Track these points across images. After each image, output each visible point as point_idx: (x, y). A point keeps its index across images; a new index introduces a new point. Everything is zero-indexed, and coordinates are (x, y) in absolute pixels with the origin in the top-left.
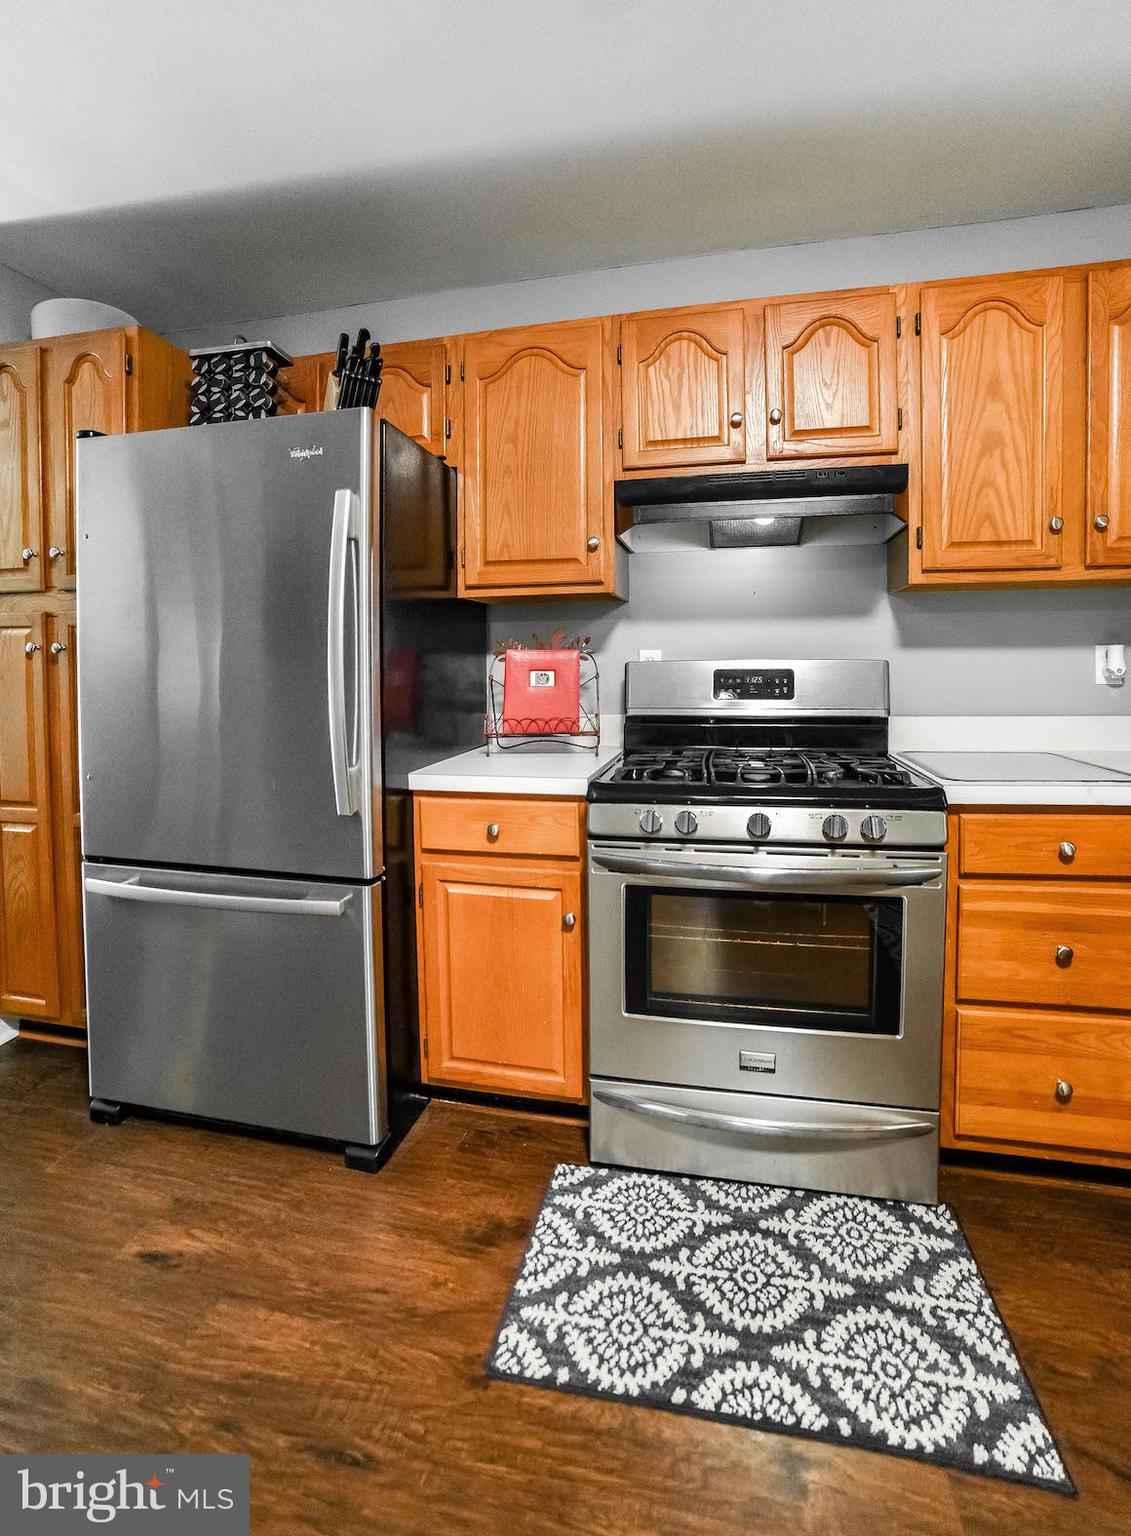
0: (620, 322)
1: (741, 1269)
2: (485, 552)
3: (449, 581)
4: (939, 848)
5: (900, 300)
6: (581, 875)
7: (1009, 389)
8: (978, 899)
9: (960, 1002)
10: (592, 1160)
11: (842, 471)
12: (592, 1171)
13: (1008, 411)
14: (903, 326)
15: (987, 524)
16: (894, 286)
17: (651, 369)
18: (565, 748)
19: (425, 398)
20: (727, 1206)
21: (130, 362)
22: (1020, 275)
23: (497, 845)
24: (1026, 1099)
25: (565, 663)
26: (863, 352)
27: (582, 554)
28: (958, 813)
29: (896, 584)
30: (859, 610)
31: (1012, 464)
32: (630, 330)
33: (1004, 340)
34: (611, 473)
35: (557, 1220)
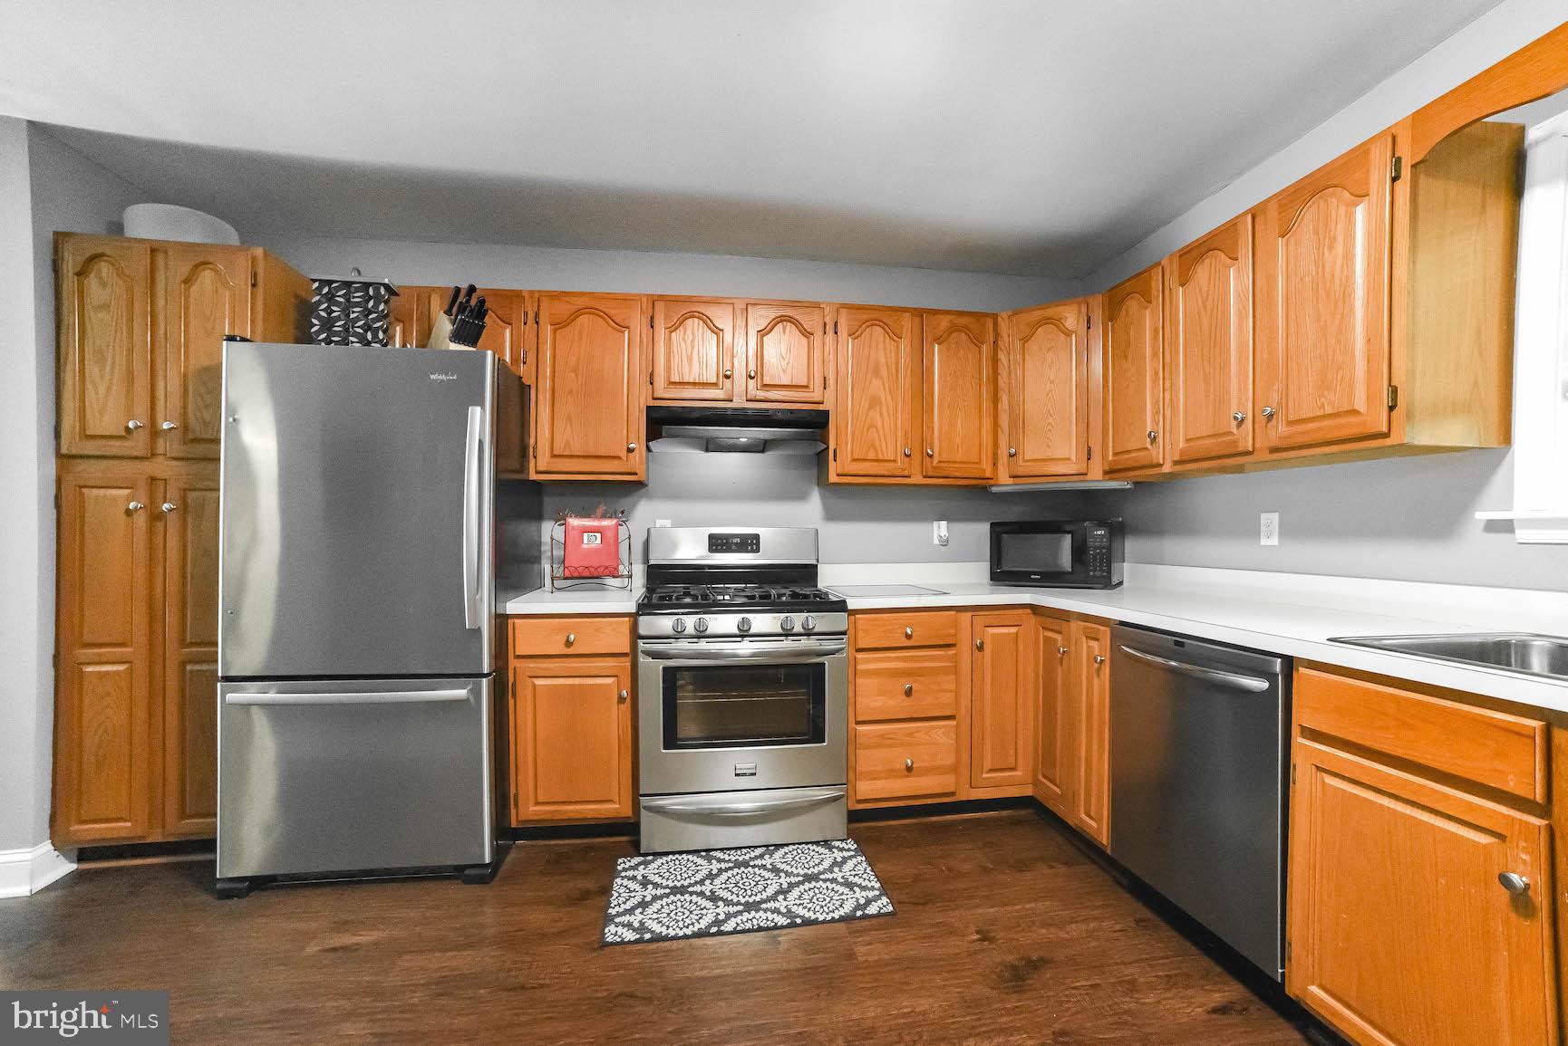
0: (654, 300)
1: (741, 882)
2: (552, 449)
3: (523, 468)
4: (844, 633)
5: (826, 312)
6: (631, 665)
7: (884, 373)
8: (867, 662)
9: (858, 723)
10: (642, 852)
11: (791, 411)
12: (643, 859)
13: (883, 383)
14: (828, 327)
15: (872, 450)
16: (823, 303)
17: (674, 334)
18: (602, 587)
19: (508, 332)
20: (730, 860)
21: (255, 275)
22: (891, 309)
23: (572, 648)
24: (891, 773)
25: (608, 527)
26: (804, 340)
27: (623, 454)
28: (854, 615)
29: (822, 480)
30: (801, 496)
31: (886, 415)
32: (660, 306)
33: (881, 345)
34: (642, 400)
35: (625, 882)
